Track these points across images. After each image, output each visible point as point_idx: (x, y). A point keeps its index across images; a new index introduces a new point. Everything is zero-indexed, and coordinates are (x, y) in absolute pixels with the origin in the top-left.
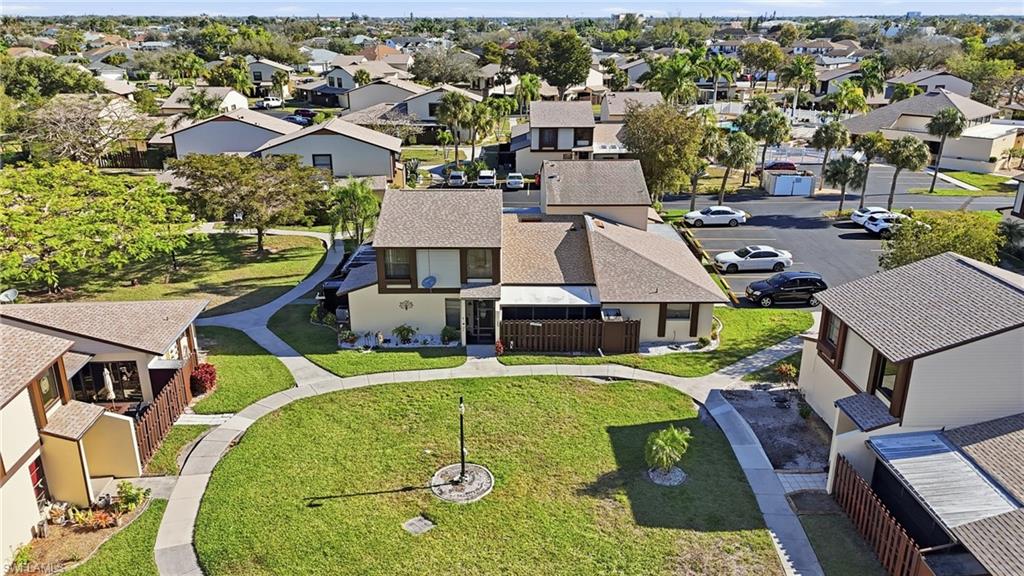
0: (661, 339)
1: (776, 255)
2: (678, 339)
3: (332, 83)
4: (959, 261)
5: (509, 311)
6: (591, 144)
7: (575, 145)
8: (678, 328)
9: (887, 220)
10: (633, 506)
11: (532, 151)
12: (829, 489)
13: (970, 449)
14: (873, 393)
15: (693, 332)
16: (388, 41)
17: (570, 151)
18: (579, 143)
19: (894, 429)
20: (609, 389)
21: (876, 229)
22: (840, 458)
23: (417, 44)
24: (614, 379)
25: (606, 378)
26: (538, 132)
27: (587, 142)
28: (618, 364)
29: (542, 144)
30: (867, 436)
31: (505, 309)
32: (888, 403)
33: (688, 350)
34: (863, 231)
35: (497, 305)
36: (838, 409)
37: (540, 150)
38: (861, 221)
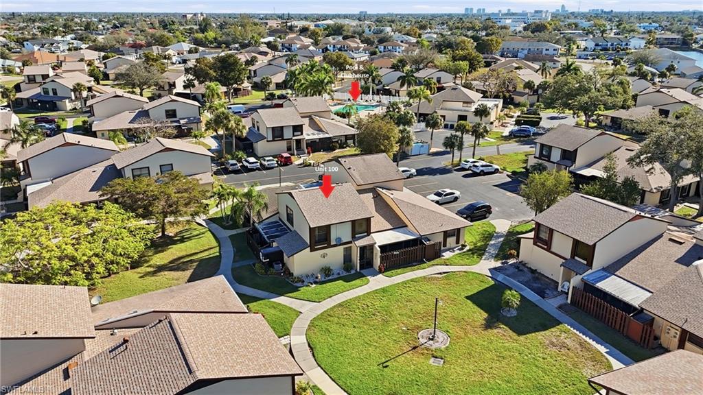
0: (446, 248)
1: (454, 194)
2: (452, 246)
3: (46, 92)
4: (582, 196)
5: (384, 248)
6: (302, 134)
7: (294, 136)
8: (451, 241)
9: (482, 166)
10: (510, 328)
11: (268, 141)
12: (569, 301)
13: (617, 273)
14: (574, 258)
15: (458, 242)
16: (25, 43)
17: (291, 139)
18: (296, 134)
19: (590, 271)
20: (446, 278)
21: (478, 171)
22: (573, 287)
23: (52, 44)
24: (444, 273)
25: (440, 273)
26: (271, 129)
27: (300, 133)
28: (437, 265)
29: (274, 137)
30: (581, 276)
31: (380, 247)
32: (585, 262)
33: (459, 252)
34: (470, 172)
35: (376, 246)
36: (562, 267)
37: (273, 140)
38: (467, 167)
